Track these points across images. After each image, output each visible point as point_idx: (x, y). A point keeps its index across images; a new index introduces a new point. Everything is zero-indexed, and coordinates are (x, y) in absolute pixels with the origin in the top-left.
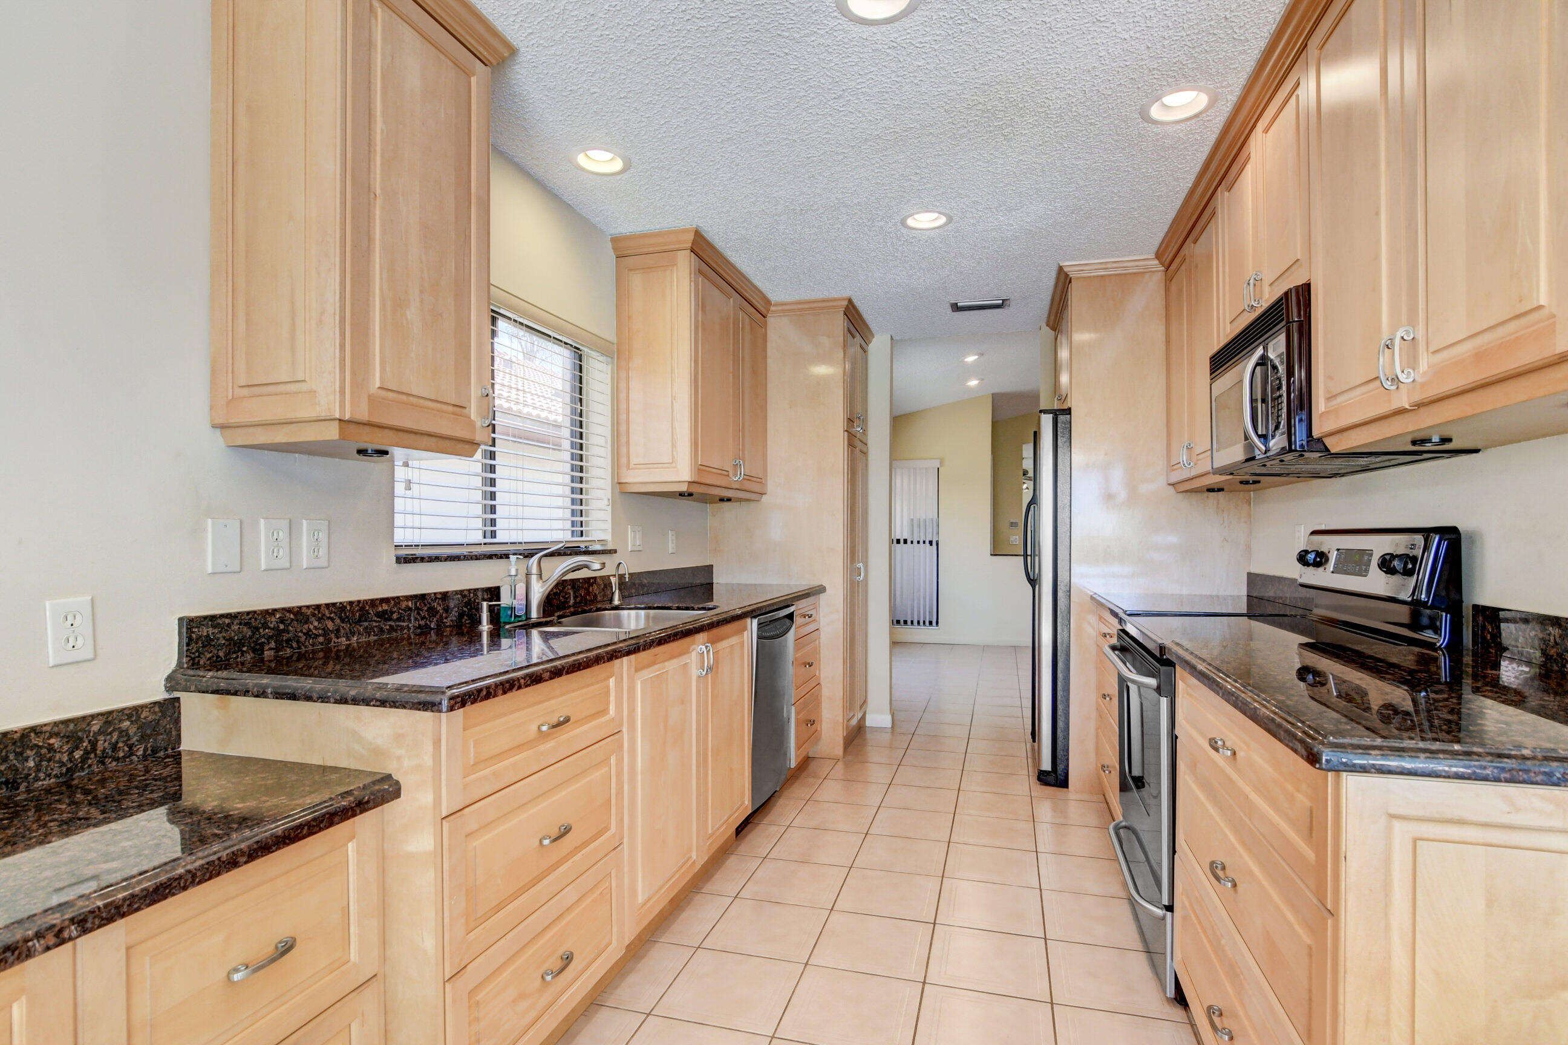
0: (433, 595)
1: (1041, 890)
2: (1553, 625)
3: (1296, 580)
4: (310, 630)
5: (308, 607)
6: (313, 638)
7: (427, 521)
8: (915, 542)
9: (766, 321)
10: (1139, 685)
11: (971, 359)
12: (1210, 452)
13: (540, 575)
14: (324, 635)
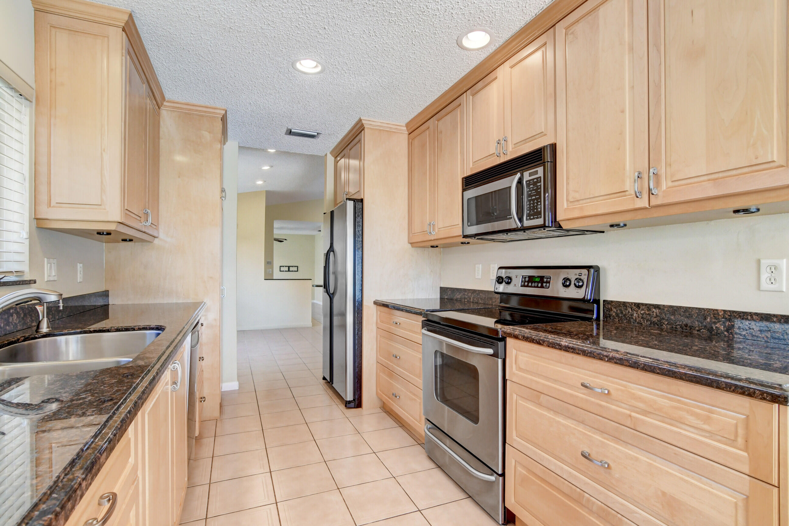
2: (655, 308)
9: (159, 112)
11: (266, 168)
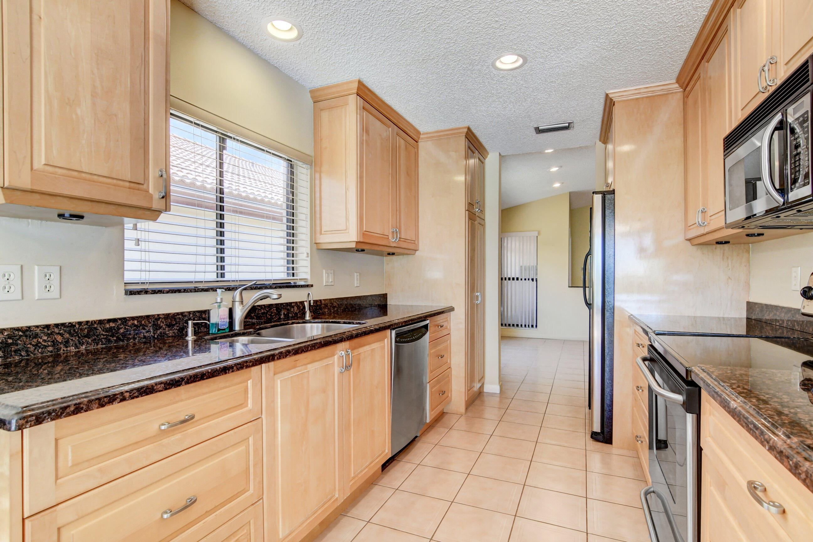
0: (156, 316)
1: (587, 534)
3: (799, 310)
4: (40, 343)
5: (37, 327)
6: (42, 348)
7: (153, 266)
8: (523, 279)
9: (418, 145)
10: (666, 398)
11: (554, 169)
12: (723, 212)
13: (242, 302)
14: (53, 346)
